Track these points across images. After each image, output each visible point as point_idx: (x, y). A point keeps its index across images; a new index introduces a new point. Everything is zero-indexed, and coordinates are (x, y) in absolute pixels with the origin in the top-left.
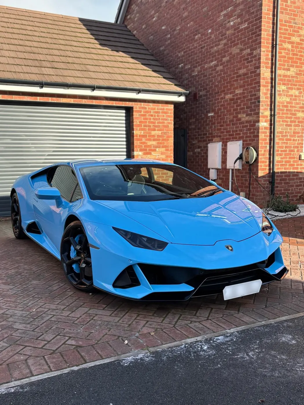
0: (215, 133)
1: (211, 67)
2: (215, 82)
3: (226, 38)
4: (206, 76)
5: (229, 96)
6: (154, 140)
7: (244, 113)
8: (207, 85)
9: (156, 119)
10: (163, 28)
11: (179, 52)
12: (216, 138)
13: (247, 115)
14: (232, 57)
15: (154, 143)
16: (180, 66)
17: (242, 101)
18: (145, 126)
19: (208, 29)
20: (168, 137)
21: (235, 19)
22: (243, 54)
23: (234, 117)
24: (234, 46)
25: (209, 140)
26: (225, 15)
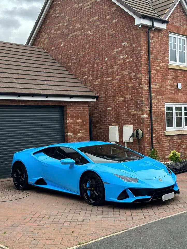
0: (113, 120)
1: (108, 81)
2: (111, 90)
3: (118, 65)
4: (104, 85)
5: (121, 99)
6: (79, 125)
7: (132, 109)
8: (106, 91)
9: (79, 113)
10: (70, 52)
11: (84, 69)
12: (114, 123)
13: (135, 111)
14: (123, 76)
15: (78, 127)
16: (85, 77)
17: (131, 103)
18: (73, 117)
19: (105, 58)
20: (86, 123)
21: (124, 55)
22: (130, 76)
23: (126, 111)
24: (124, 70)
25: (109, 124)
26: (117, 52)
